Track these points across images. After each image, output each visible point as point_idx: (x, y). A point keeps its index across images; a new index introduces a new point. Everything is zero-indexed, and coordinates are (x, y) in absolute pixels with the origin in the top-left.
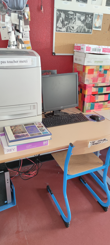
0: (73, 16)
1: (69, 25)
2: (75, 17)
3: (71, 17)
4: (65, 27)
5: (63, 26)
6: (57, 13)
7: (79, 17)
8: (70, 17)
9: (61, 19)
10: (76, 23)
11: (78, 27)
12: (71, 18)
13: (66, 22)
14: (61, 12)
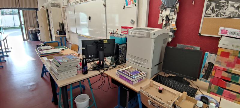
0: (225, 4)
1: (220, 12)
2: (227, 4)
3: (223, 4)
4: (215, 13)
5: (212, 12)
6: (207, 3)
7: (233, 4)
8: (221, 5)
9: (211, 7)
10: (228, 10)
11: (231, 13)
12: (223, 6)
13: (216, 9)
14: (212, 2)
